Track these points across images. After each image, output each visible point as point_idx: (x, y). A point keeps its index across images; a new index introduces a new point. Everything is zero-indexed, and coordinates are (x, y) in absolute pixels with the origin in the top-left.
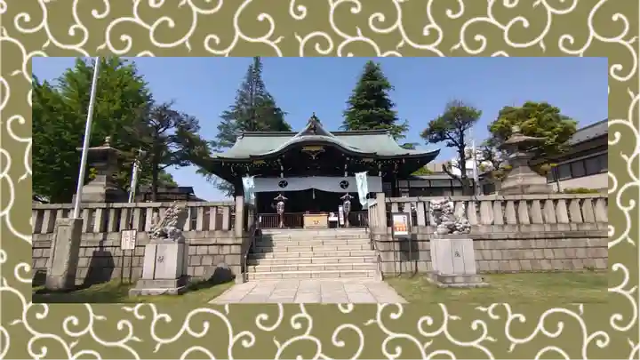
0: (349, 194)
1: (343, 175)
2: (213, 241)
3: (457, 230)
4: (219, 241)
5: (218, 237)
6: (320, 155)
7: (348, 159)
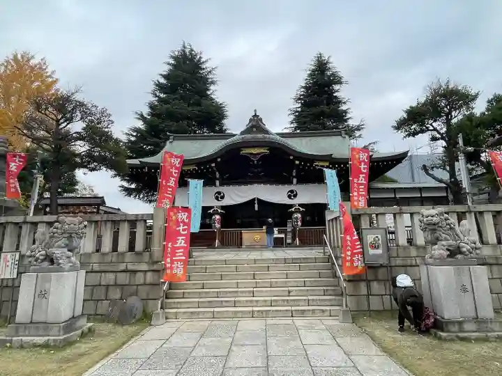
0: (299, 205)
1: (291, 183)
2: (122, 267)
3: (461, 253)
4: (130, 267)
5: (130, 262)
6: (264, 158)
7: (297, 162)
